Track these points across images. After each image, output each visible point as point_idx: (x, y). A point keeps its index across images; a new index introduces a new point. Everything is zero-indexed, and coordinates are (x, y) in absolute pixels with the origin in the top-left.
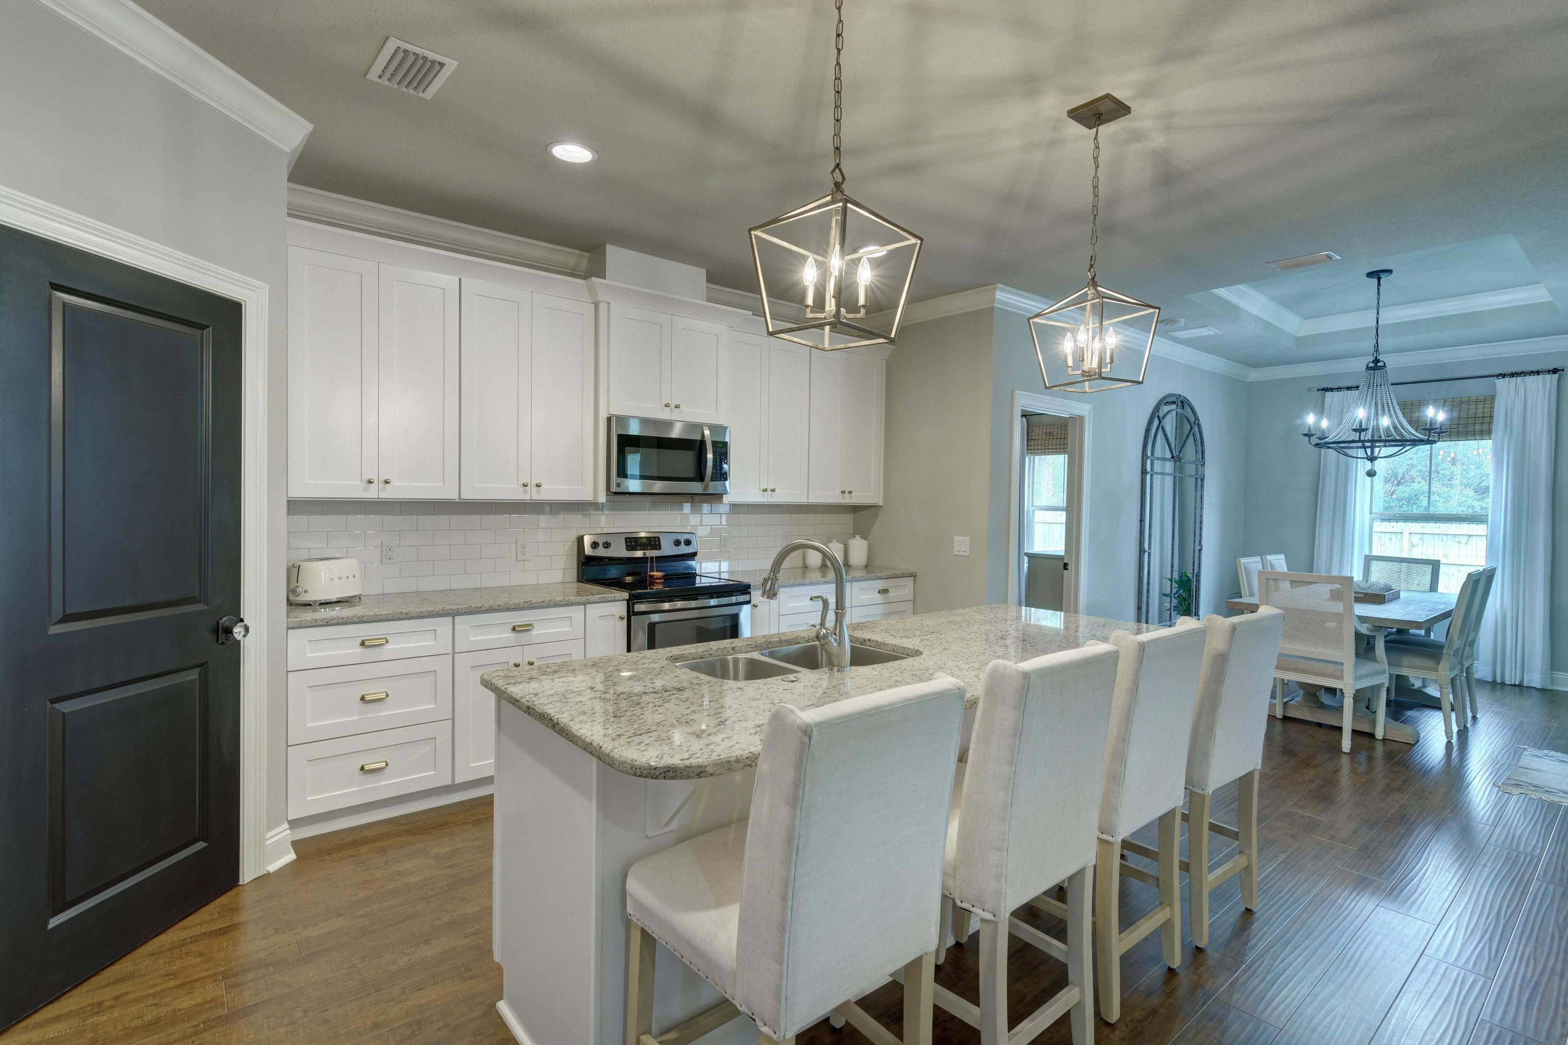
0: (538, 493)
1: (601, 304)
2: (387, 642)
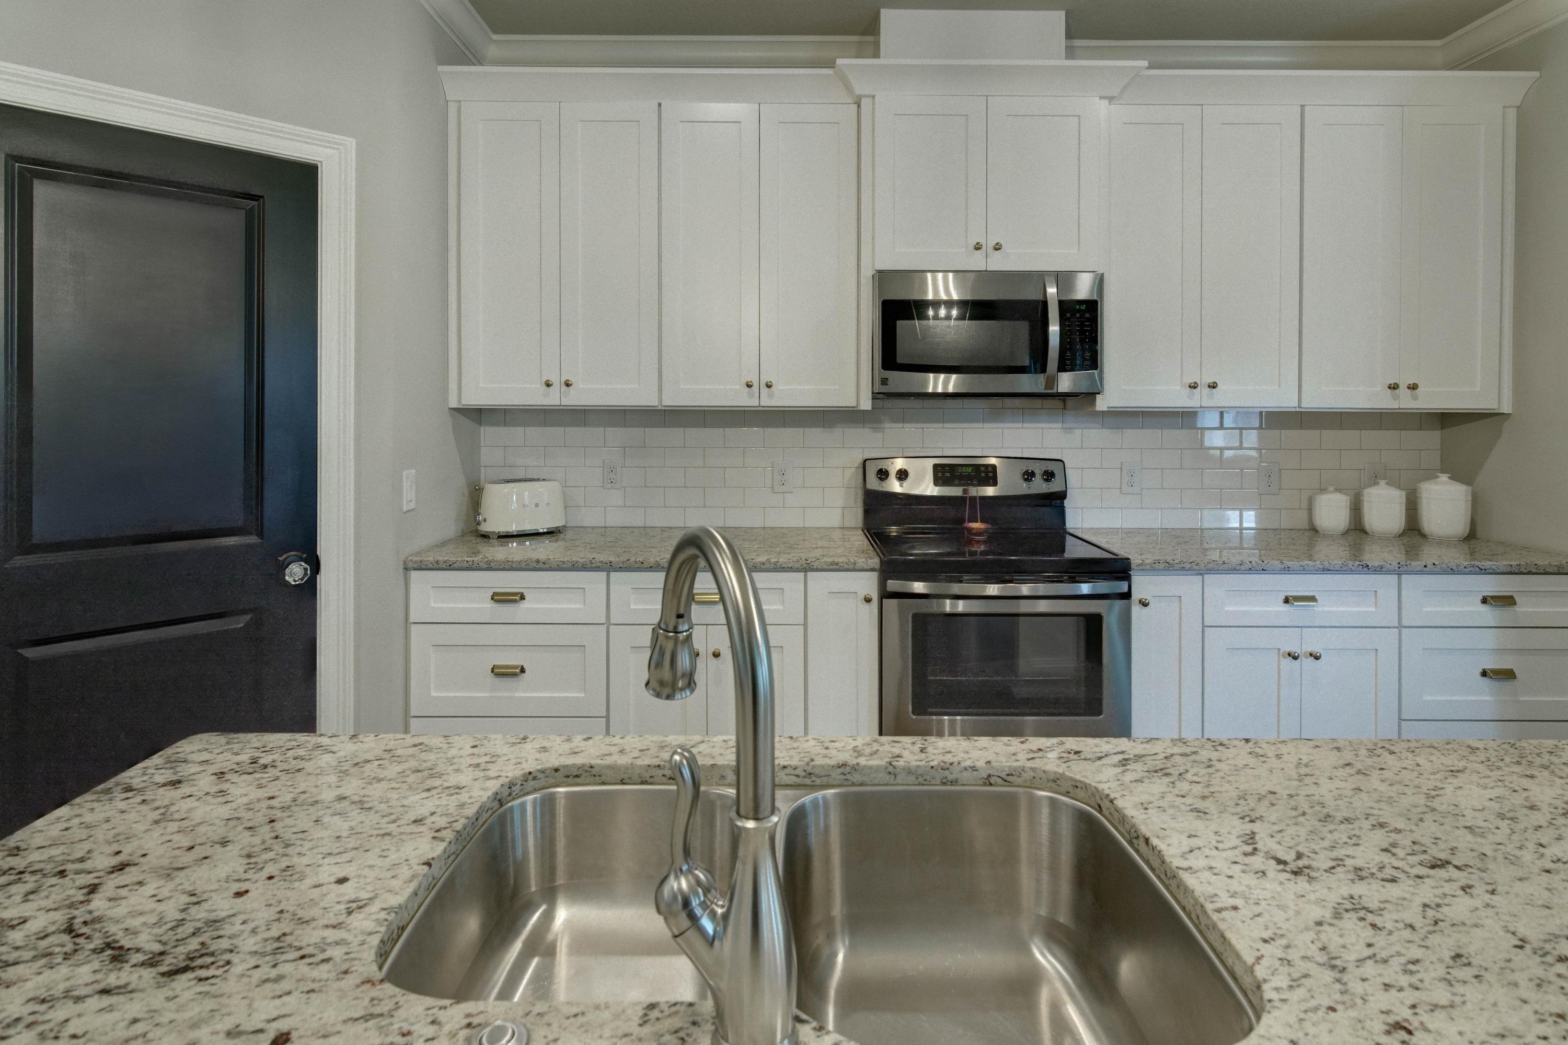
0: (771, 396)
1: (863, 100)
2: (522, 598)
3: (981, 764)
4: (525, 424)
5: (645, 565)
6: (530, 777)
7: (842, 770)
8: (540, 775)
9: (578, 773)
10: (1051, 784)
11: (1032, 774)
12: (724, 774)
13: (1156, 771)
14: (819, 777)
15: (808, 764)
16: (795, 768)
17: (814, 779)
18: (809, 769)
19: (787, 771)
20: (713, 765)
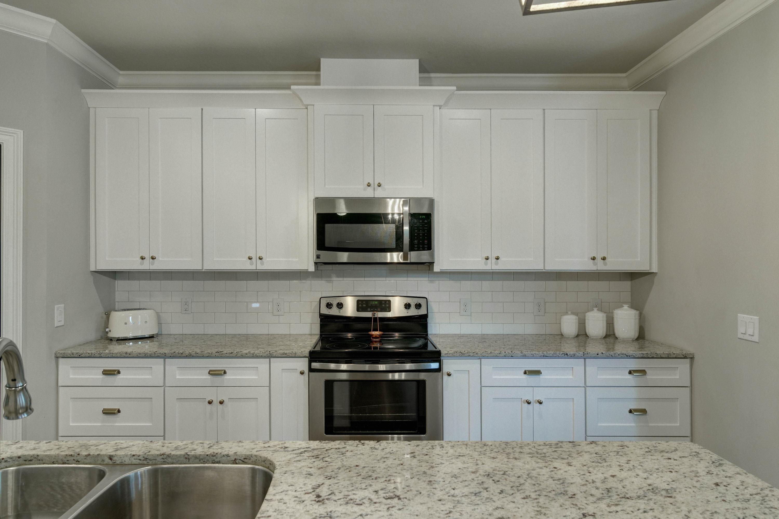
0: (262, 264)
1: (309, 107)
2: (119, 372)
3: (231, 453)
4: (139, 279)
5: (184, 355)
6: (3, 461)
7: (162, 456)
8: (9, 460)
9: (31, 459)
10: (263, 463)
11: (255, 458)
12: (104, 459)
13: (313, 457)
14: (150, 460)
15: (145, 454)
16: (139, 456)
17: (148, 461)
18: (146, 456)
19: (135, 457)
20: (98, 455)
